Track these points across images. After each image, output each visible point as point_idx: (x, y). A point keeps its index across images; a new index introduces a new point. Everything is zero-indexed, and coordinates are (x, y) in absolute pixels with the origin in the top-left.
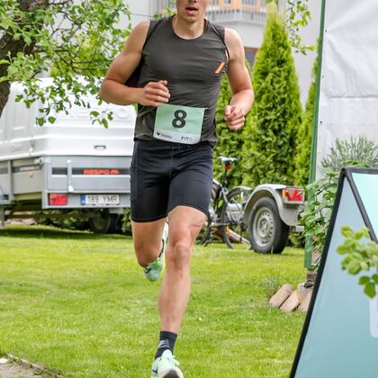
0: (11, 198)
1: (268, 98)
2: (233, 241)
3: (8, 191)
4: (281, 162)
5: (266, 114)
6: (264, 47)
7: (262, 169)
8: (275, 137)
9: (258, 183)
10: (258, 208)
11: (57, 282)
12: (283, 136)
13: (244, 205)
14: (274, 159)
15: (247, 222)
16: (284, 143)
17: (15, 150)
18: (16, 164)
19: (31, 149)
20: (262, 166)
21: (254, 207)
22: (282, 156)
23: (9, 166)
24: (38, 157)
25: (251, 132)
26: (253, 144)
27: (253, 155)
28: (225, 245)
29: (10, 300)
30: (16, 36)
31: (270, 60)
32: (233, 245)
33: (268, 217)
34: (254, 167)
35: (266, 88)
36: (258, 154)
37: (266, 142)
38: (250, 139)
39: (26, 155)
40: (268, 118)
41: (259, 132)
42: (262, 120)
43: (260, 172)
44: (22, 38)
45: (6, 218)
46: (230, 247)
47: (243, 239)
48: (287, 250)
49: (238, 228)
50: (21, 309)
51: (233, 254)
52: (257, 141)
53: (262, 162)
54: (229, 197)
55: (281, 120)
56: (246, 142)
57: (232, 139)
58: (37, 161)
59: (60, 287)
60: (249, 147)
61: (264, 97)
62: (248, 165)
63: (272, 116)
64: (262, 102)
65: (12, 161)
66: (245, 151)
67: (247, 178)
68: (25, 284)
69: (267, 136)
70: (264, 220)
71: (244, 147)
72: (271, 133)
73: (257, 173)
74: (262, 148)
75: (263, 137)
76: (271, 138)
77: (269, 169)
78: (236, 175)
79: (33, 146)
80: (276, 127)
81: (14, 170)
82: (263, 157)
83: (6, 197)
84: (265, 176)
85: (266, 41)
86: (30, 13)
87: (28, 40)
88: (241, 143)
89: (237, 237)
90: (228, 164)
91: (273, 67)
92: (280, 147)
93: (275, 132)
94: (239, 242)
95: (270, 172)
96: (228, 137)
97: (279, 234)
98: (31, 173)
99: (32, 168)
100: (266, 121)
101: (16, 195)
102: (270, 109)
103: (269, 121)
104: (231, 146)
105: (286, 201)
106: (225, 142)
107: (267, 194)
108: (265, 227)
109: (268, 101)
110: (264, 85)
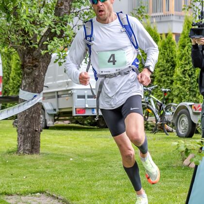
0: (57, 110)
1: (185, 58)
2: (168, 131)
3: (56, 107)
4: (193, 91)
5: (185, 67)
6: (183, 33)
7: (183, 95)
8: (189, 79)
9: (181, 101)
10: (180, 115)
11: (77, 153)
12: (193, 78)
13: (173, 113)
14: (189, 89)
15: (174, 122)
16: (194, 81)
17: (59, 86)
18: (59, 93)
19: (67, 86)
20: (183, 93)
21: (178, 114)
22: (193, 88)
23: (56, 94)
24: (70, 90)
25: (177, 76)
26: (178, 82)
27: (178, 88)
28: (164, 133)
29: (52, 162)
30: (53, 30)
31: (186, 39)
32: (168, 133)
33: (185, 119)
34: (179, 94)
35: (185, 53)
36: (181, 87)
37: (185, 81)
38: (177, 80)
39: (64, 89)
40: (186, 69)
41: (181, 76)
42: (183, 70)
43: (182, 96)
45: (55, 120)
46: (167, 134)
47: (174, 130)
48: (195, 136)
49: (171, 124)
50: (58, 167)
51: (167, 138)
52: (180, 80)
53: (183, 91)
54: (166, 109)
55: (193, 69)
56: (175, 81)
57: (168, 80)
58: (70, 92)
59: (79, 155)
60: (176, 84)
61: (184, 58)
62: (176, 93)
63: (188, 68)
64: (183, 61)
65: (57, 92)
66: (174, 86)
67: (176, 99)
68: (61, 155)
69: (185, 78)
70: (183, 120)
71: (174, 83)
72: (187, 76)
73: (180, 97)
74: (183, 84)
75: (184, 78)
76: (188, 79)
77: (187, 95)
78: (170, 98)
79: (68, 84)
80: (190, 73)
81: (58, 96)
82: (184, 89)
83: (55, 110)
84: (185, 98)
85: (184, 30)
86: (61, 17)
87: (58, 33)
88: (172, 81)
89: (171, 129)
90: (165, 92)
91: (188, 43)
92: (192, 83)
93: (190, 76)
94: (172, 131)
95: (187, 96)
96: (166, 79)
97: (191, 128)
98: (67, 98)
99: (67, 95)
100: (185, 70)
101: (60, 109)
102: (187, 64)
103: (186, 70)
104: (167, 83)
105: (194, 111)
106: (164, 81)
107: (184, 107)
108: (183, 124)
109: (185, 60)
110: (183, 52)
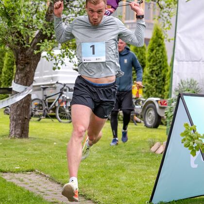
1: (154, 60)
2: (137, 122)
4: (159, 88)
5: (153, 68)
6: (153, 39)
8: (156, 78)
9: (148, 97)
10: (148, 108)
11: (60, 138)
12: (160, 77)
13: (142, 107)
14: (156, 87)
15: (143, 114)
16: (160, 80)
17: (44, 81)
19: (51, 81)
20: (150, 90)
21: (146, 108)
22: (160, 86)
24: (54, 84)
25: (146, 75)
26: (147, 80)
27: (147, 85)
28: (134, 124)
29: (39, 146)
30: (44, 33)
31: (155, 44)
32: (137, 124)
33: (152, 112)
34: (147, 90)
35: (153, 56)
36: (149, 85)
37: (153, 80)
38: (145, 78)
39: (49, 83)
40: (154, 69)
41: (149, 75)
42: (151, 70)
43: (150, 92)
44: (46, 33)
46: (136, 125)
47: (142, 121)
48: (160, 127)
49: (140, 116)
50: (44, 150)
51: (137, 128)
52: (148, 79)
53: (151, 88)
54: (136, 103)
55: (159, 70)
58: (54, 86)
59: (61, 140)
61: (152, 60)
63: (155, 68)
64: (151, 62)
68: (46, 139)
69: (153, 77)
70: (150, 113)
72: (155, 76)
73: (148, 93)
74: (151, 82)
75: (151, 77)
76: (155, 78)
77: (154, 91)
79: (52, 79)
80: (157, 73)
82: (151, 86)
84: (152, 94)
85: (153, 36)
86: (50, 23)
87: (49, 35)
89: (139, 120)
91: (156, 47)
92: (158, 82)
93: (157, 75)
94: (140, 122)
95: (154, 93)
97: (157, 120)
98: (51, 91)
99: (51, 89)
100: (153, 70)
102: (154, 65)
103: (154, 71)
105: (160, 106)
107: (152, 102)
108: (150, 116)
109: (153, 62)
110: (152, 55)
